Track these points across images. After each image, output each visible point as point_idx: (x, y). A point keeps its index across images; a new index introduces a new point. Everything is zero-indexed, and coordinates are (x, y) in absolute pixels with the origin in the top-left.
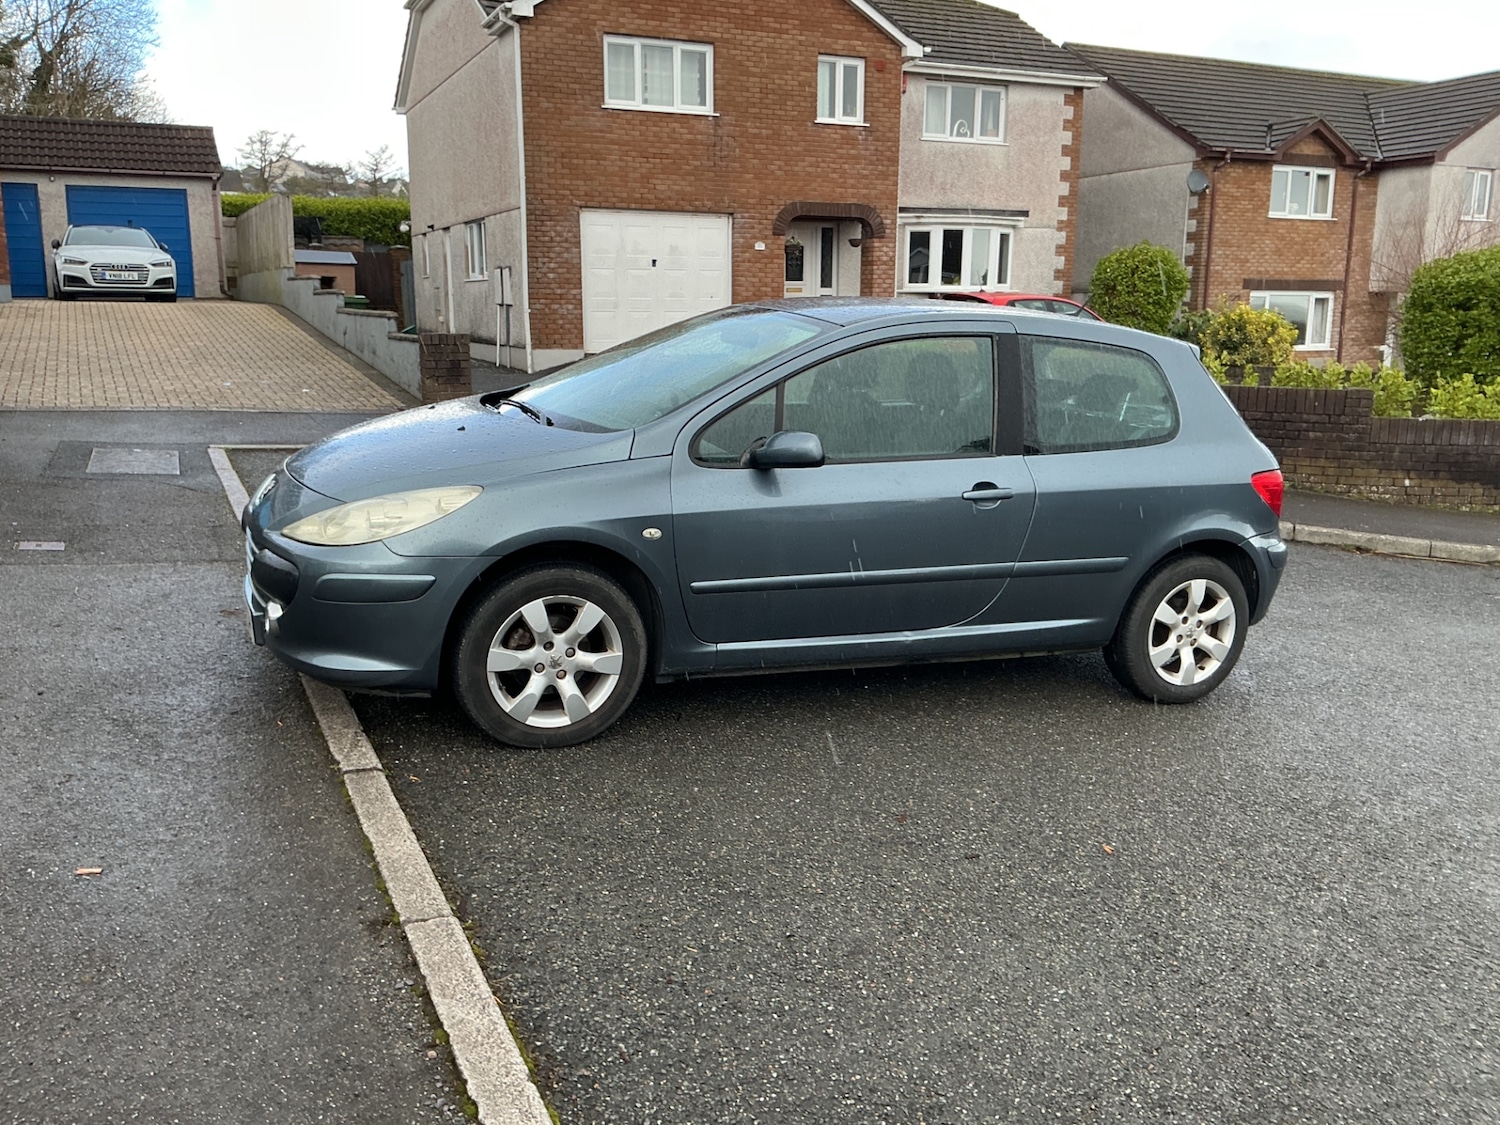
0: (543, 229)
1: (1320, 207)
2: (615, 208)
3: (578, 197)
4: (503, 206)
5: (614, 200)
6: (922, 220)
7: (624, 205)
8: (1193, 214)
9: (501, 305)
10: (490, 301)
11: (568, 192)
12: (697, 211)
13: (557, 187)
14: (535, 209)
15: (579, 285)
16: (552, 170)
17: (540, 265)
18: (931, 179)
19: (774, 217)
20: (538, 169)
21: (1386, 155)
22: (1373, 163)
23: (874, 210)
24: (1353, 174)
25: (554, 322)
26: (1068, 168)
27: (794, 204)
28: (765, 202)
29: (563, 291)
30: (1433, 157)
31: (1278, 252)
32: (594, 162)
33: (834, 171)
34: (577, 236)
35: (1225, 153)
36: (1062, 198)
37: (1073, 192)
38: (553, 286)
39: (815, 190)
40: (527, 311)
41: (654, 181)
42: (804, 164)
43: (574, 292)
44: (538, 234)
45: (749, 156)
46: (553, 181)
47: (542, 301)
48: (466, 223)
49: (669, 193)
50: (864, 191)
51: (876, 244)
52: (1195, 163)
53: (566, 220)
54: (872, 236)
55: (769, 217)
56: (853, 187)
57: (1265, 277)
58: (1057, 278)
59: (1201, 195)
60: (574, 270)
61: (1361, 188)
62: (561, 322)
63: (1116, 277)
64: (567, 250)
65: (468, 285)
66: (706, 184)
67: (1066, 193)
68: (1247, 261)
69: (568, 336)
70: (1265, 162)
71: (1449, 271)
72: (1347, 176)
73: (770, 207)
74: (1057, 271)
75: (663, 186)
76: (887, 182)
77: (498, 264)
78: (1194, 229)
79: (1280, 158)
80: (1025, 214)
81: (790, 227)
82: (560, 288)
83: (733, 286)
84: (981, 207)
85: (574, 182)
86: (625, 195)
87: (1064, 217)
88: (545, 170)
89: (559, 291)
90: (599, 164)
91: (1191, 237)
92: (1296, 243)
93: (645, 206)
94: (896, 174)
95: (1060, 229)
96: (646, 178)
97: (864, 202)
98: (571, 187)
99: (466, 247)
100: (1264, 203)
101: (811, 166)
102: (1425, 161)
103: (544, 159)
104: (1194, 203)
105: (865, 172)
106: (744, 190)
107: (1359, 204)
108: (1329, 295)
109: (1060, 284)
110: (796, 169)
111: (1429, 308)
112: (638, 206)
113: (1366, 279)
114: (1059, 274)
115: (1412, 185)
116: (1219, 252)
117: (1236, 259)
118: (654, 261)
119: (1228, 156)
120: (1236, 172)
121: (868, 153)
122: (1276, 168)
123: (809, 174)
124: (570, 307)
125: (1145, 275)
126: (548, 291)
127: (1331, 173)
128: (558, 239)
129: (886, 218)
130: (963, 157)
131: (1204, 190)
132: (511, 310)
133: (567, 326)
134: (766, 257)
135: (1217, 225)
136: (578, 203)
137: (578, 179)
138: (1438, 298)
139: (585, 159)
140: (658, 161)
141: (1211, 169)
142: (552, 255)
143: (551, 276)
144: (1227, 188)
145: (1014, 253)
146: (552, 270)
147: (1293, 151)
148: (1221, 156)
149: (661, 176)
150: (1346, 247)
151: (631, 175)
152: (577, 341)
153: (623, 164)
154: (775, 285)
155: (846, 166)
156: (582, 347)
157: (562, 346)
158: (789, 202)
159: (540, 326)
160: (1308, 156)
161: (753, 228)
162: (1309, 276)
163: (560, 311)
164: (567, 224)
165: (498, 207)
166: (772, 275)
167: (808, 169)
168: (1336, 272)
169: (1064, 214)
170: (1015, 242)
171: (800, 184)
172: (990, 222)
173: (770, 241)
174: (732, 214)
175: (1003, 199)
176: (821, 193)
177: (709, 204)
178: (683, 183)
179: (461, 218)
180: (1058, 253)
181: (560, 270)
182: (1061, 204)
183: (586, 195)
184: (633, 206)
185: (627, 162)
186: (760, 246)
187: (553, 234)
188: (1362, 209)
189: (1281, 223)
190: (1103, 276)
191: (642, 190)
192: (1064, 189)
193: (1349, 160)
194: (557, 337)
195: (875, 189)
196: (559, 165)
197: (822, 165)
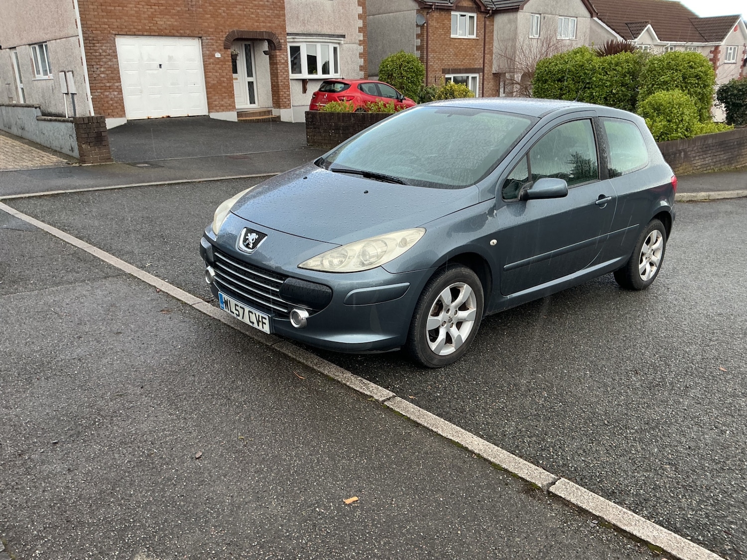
0: (95, 48)
1: (471, 33)
2: (135, 35)
3: (113, 29)
4: (62, 34)
5: (134, 30)
6: (296, 40)
7: (140, 33)
8: (418, 36)
9: (67, 94)
10: (56, 91)
11: (107, 26)
12: (182, 36)
13: (100, 23)
14: (89, 37)
15: (119, 80)
16: (96, 13)
17: (95, 70)
18: (297, 17)
19: (224, 39)
20: (88, 13)
21: (497, 6)
22: (492, 10)
23: (274, 35)
24: (484, 16)
25: (107, 102)
26: (361, 13)
27: (233, 32)
28: (218, 31)
29: (110, 84)
30: (519, 8)
31: (455, 54)
32: (120, 8)
33: (252, 13)
34: (115, 52)
35: (432, 5)
36: (359, 28)
37: (365, 25)
38: (104, 81)
39: (244, 24)
40: (90, 97)
41: (156, 19)
42: (237, 9)
43: (117, 84)
44: (91, 51)
45: (207, 4)
46: (97, 20)
47: (98, 91)
48: (30, 45)
49: (165, 26)
50: (269, 25)
51: (278, 54)
52: (417, 10)
53: (107, 43)
54: (275, 49)
55: (221, 39)
56: (263, 22)
57: (451, 67)
58: (361, 70)
59: (422, 27)
60: (115, 72)
61: (487, 23)
62: (111, 102)
63: (392, 69)
64: (110, 60)
65: (36, 82)
66: (185, 20)
67: (361, 25)
68: (443, 60)
69: (117, 110)
70: (448, 10)
71: (553, 64)
72: (482, 16)
73: (221, 33)
74: (361, 67)
75: (162, 22)
76: (280, 20)
77: (61, 69)
78: (419, 44)
79: (454, 8)
80: (344, 36)
81: (232, 44)
82: (108, 82)
83: (205, 78)
84: (323, 33)
85: (110, 20)
86: (140, 27)
87: (362, 38)
88: (92, 13)
89: (108, 84)
90: (123, 9)
91: (418, 48)
92: (463, 50)
93: (152, 34)
94: (284, 15)
95: (360, 45)
96: (151, 18)
97: (270, 30)
98: (109, 23)
99: (31, 59)
100: (448, 31)
101: (240, 10)
102: (515, 9)
103: (91, 7)
104: (419, 31)
105: (268, 14)
106: (206, 24)
107: (487, 30)
108: (477, 75)
109: (362, 73)
110: (233, 12)
111: (546, 81)
112: (148, 33)
113: (491, 66)
114: (362, 68)
115: (510, 21)
116: (432, 56)
117: (439, 59)
118: (160, 65)
119: (433, 7)
120: (436, 14)
121: (269, 3)
122: (453, 13)
123: (240, 15)
124: (116, 93)
125: (406, 68)
126: (102, 85)
127: (475, 15)
128: (104, 54)
129: (281, 39)
130: (312, 6)
131: (424, 24)
132: (75, 96)
133: (115, 105)
134: (222, 61)
135: (430, 42)
136: (114, 32)
137: (112, 18)
138: (549, 77)
139: (115, 7)
140: (157, 7)
141: (426, 14)
142: (102, 63)
143: (103, 75)
144: (433, 23)
145: (340, 57)
146: (103, 72)
147: (459, 5)
148: (430, 7)
149: (159, 16)
150: (483, 52)
151: (143, 16)
152: (121, 113)
153: (137, 9)
154: (228, 77)
155: (259, 11)
156: (125, 116)
157: (113, 116)
158: (231, 30)
159: (99, 105)
160: (465, 7)
161: (213, 45)
162: (468, 67)
163: (110, 96)
164: (108, 45)
165: (58, 35)
166: (226, 71)
167: (239, 12)
168: (478, 65)
169: (361, 37)
170: (340, 51)
171: (236, 20)
172: (329, 41)
173: (223, 52)
174: (201, 37)
175: (333, 29)
176: (247, 26)
177: (188, 32)
178: (172, 20)
179: (25, 41)
180: (360, 57)
181: (107, 72)
182: (360, 32)
183: (118, 27)
184: (146, 33)
185: (139, 8)
186: (218, 55)
187: (101, 51)
188: (488, 33)
189: (457, 40)
190: (386, 69)
191: (150, 25)
192: (360, 23)
193: (483, 9)
194: (110, 111)
195: (274, 23)
196: (100, 11)
197: (246, 10)
